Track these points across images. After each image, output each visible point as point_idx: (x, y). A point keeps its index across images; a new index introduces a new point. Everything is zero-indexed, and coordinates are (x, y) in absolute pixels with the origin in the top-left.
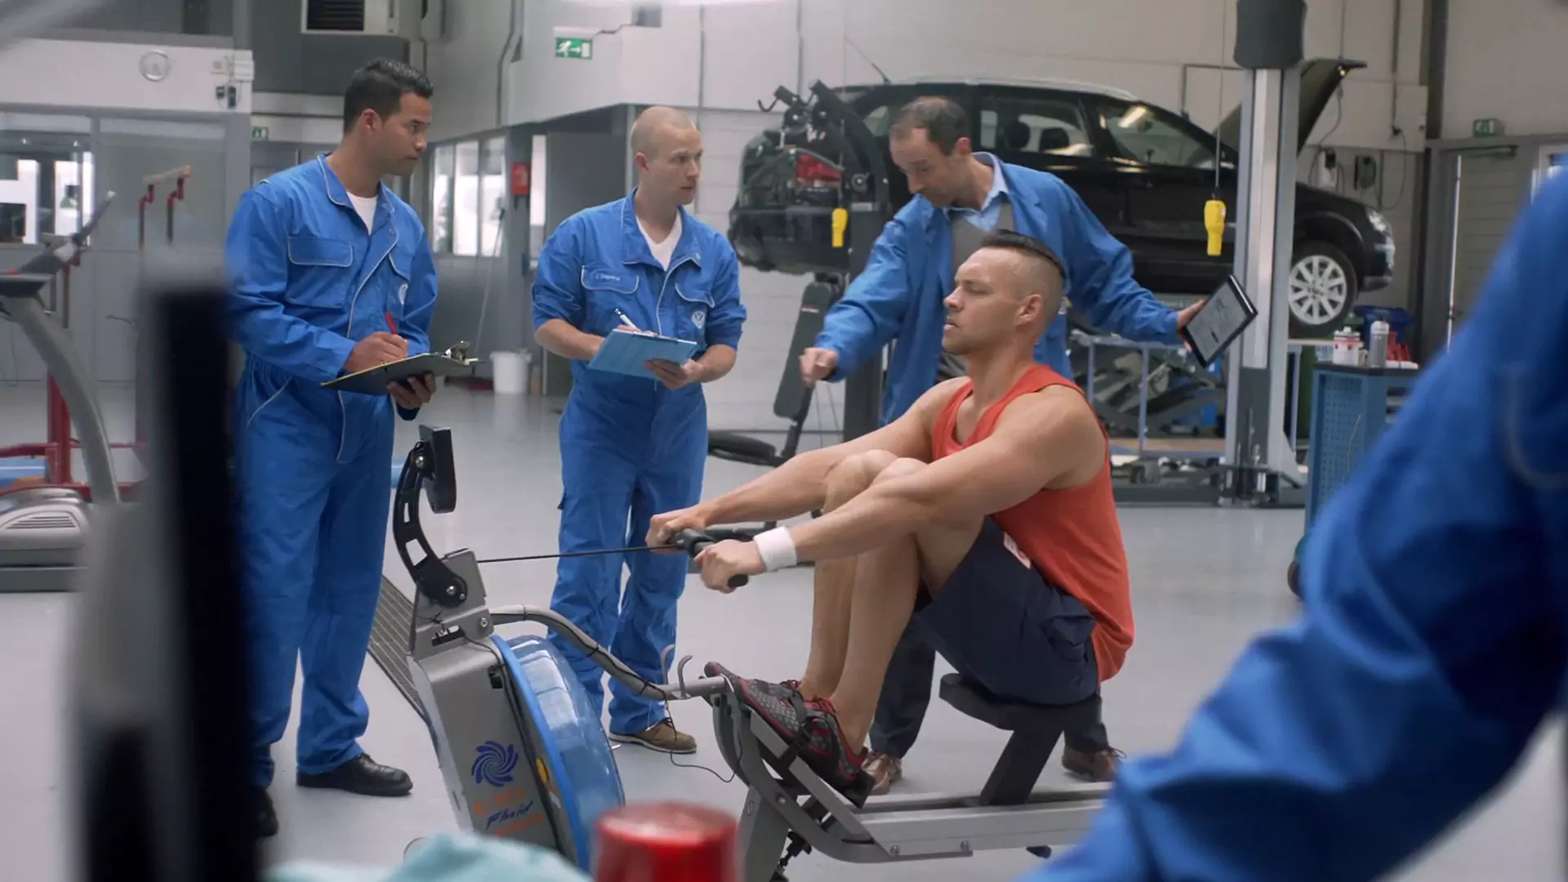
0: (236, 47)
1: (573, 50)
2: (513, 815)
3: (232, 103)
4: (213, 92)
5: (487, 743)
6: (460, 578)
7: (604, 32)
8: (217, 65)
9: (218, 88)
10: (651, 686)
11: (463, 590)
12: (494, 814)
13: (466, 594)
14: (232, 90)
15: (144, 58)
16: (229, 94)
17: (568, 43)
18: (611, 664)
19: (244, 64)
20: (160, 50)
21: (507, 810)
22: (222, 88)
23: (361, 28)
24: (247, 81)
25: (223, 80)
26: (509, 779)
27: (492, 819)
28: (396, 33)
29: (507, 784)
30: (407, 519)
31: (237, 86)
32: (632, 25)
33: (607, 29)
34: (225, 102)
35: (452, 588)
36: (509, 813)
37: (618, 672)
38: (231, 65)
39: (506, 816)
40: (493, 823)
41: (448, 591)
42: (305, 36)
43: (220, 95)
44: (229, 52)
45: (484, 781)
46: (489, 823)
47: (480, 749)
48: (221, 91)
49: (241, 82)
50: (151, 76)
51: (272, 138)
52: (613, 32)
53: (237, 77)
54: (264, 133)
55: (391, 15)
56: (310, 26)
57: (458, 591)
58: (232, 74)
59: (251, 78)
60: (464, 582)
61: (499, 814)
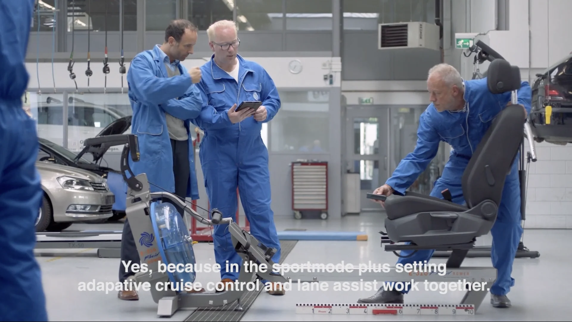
0: (333, 56)
1: (464, 44)
2: (153, 257)
3: (331, 83)
4: (322, 78)
5: (144, 232)
6: (140, 182)
7: (480, 34)
8: (324, 65)
9: (325, 76)
10: (204, 219)
11: (141, 186)
12: (146, 256)
13: (142, 187)
14: (331, 76)
15: (290, 63)
16: (329, 78)
17: (462, 41)
18: (190, 211)
19: (336, 63)
20: (298, 59)
21: (151, 255)
22: (326, 76)
23: (406, 45)
24: (338, 72)
25: (327, 72)
26: (151, 245)
27: (146, 258)
28: (423, 46)
29: (151, 246)
30: (125, 164)
31: (333, 74)
32: (495, 30)
33: (482, 33)
34: (328, 82)
35: (138, 185)
36: (152, 256)
37: (193, 214)
38: (330, 64)
39: (150, 257)
40: (146, 259)
41: (136, 186)
42: (380, 50)
43: (325, 79)
44: (329, 59)
45: (143, 245)
46: (145, 259)
47: (142, 234)
48: (326, 77)
49: (336, 72)
50: (292, 71)
51: (375, 103)
52: (484, 34)
53: (334, 70)
54: (371, 101)
55: (421, 38)
56: (382, 46)
57: (140, 186)
58: (331, 69)
59: (340, 70)
60: (141, 183)
61: (148, 256)
